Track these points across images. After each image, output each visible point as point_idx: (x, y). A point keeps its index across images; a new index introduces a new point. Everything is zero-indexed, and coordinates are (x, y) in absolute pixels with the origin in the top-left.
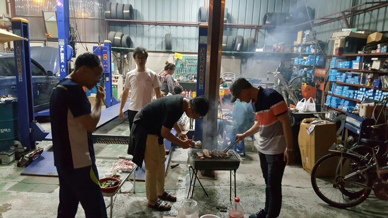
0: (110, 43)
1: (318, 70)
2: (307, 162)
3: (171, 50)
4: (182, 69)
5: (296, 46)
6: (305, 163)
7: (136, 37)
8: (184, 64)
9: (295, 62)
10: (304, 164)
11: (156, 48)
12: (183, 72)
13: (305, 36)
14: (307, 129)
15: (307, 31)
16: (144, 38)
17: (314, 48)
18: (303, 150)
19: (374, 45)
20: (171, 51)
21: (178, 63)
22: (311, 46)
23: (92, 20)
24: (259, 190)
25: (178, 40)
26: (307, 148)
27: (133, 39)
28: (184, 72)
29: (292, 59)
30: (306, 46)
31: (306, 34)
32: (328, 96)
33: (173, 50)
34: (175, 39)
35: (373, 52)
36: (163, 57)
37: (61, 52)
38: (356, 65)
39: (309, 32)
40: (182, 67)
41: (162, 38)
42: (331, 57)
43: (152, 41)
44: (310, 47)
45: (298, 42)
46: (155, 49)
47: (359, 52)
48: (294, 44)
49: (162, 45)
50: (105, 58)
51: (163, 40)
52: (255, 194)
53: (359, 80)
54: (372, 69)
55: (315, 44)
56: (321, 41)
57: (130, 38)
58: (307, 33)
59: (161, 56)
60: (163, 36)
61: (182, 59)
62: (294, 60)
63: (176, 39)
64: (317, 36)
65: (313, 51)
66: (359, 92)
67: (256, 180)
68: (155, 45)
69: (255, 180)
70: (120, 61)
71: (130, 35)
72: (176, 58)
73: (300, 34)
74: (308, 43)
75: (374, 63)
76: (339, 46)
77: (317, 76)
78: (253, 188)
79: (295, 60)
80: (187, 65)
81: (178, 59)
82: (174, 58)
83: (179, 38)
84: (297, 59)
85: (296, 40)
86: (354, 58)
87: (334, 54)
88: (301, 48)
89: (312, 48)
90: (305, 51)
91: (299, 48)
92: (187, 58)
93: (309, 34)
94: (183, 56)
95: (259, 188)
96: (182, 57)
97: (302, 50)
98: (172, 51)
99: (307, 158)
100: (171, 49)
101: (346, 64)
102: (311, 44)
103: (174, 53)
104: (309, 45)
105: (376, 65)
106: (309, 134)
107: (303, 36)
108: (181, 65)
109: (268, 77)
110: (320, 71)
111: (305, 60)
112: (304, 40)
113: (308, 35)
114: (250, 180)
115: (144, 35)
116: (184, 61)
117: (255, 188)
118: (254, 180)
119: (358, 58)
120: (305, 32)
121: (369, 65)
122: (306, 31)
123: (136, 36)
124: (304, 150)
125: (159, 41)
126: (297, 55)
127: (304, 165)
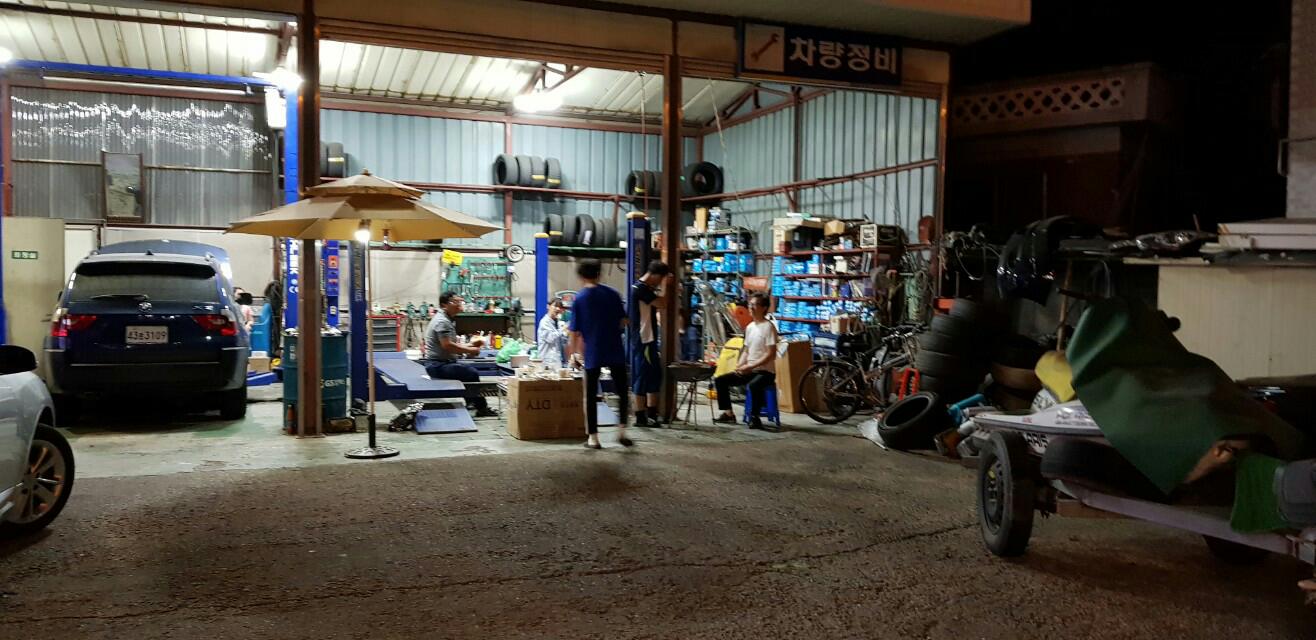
1: (748, 279)
4: (463, 287)
8: (466, 275)
9: (696, 268)
13: (713, 218)
15: (714, 208)
17: (735, 241)
19: (835, 239)
20: (438, 247)
21: (452, 273)
22: (727, 237)
29: (686, 261)
30: (716, 236)
31: (712, 214)
35: (835, 248)
36: (415, 259)
38: (813, 268)
40: (461, 282)
42: (770, 256)
44: (727, 240)
45: (698, 227)
47: (816, 249)
48: (689, 232)
50: (333, 264)
53: (821, 289)
54: (838, 273)
55: (734, 233)
56: (745, 229)
58: (716, 212)
59: (409, 258)
61: (462, 264)
65: (733, 246)
66: (822, 308)
72: (447, 261)
73: (701, 213)
74: (721, 231)
75: (838, 264)
76: (783, 239)
79: (696, 264)
80: (472, 276)
81: (452, 265)
82: (441, 264)
84: (698, 262)
85: (692, 224)
86: (809, 258)
87: (777, 251)
88: (705, 240)
89: (730, 242)
90: (715, 247)
91: (701, 240)
92: (472, 261)
93: (719, 215)
94: (463, 257)
96: (461, 259)
97: (707, 244)
101: (799, 266)
102: (727, 234)
103: (440, 250)
104: (723, 236)
105: (841, 266)
107: (708, 217)
108: (459, 276)
110: (754, 281)
111: (718, 264)
112: (712, 225)
116: (466, 268)
119: (816, 258)
120: (710, 211)
121: (832, 267)
122: (711, 208)
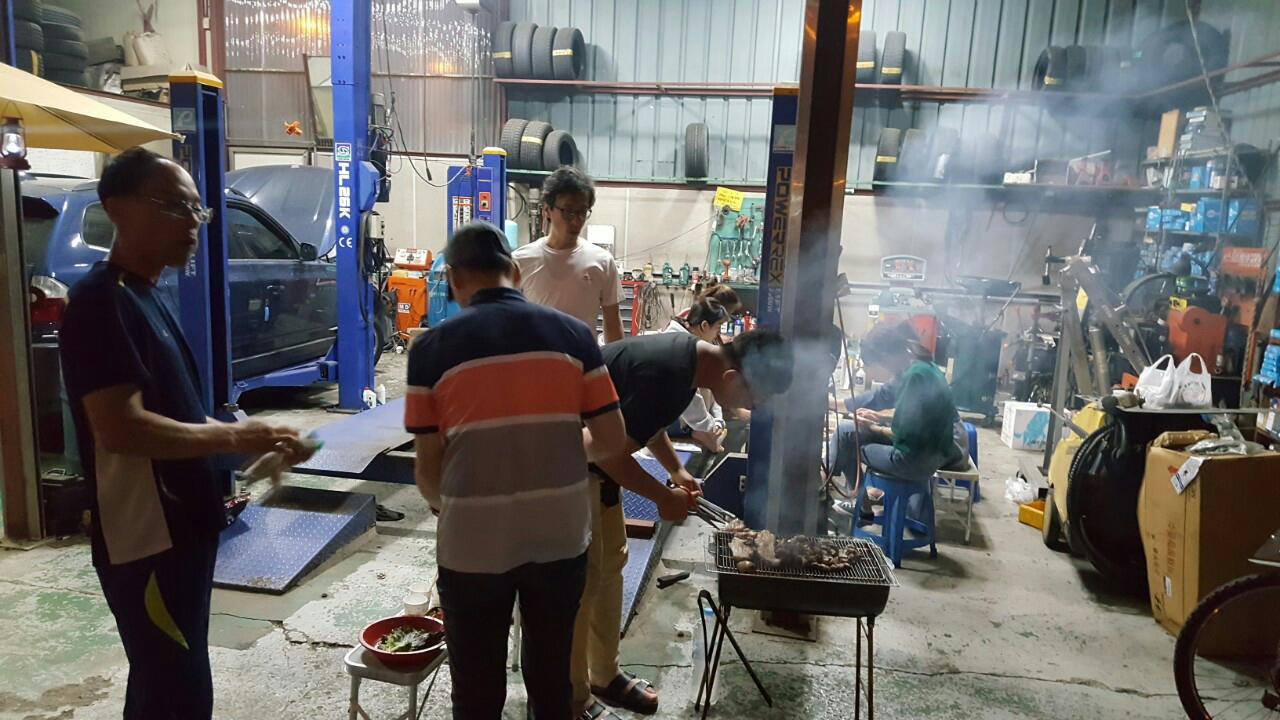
0: (502, 156)
1: (1235, 250)
2: (1169, 594)
3: (703, 179)
5: (1155, 165)
6: (1160, 597)
7: (593, 136)
9: (1151, 223)
10: (1158, 601)
11: (655, 174)
12: (744, 251)
13: (1190, 128)
14: (1173, 470)
15: (1197, 109)
16: (617, 138)
17: (1221, 172)
18: (1155, 550)
20: (705, 182)
21: (727, 222)
22: (1209, 165)
23: (455, 83)
24: (972, 691)
25: (729, 144)
26: (1170, 544)
27: (581, 144)
28: (747, 252)
31: (1191, 121)
32: (1269, 347)
34: (719, 142)
36: (677, 200)
37: (341, 183)
40: (738, 236)
41: (676, 140)
43: (644, 148)
44: (1208, 169)
45: (1163, 149)
46: (653, 175)
48: (1149, 157)
49: (675, 163)
50: (484, 204)
51: (679, 147)
52: (956, 706)
55: (1225, 157)
57: (573, 141)
58: (1198, 116)
59: (669, 200)
60: (679, 133)
61: (742, 208)
62: (1145, 215)
63: (723, 141)
64: (1236, 127)
65: (1216, 182)
67: (967, 652)
68: (653, 162)
69: (963, 653)
70: (538, 216)
71: (571, 129)
72: (720, 205)
73: (1169, 121)
77: (1228, 272)
78: (948, 684)
79: (1151, 215)
81: (726, 210)
82: (713, 207)
83: (735, 138)
84: (1155, 211)
85: (1154, 142)
89: (1213, 173)
90: (1187, 183)
91: (1166, 170)
92: (758, 204)
94: (744, 199)
95: (972, 687)
96: (741, 201)
97: (1175, 178)
99: (1168, 580)
100: (705, 176)
102: (1209, 159)
104: (1202, 162)
106: (1179, 490)
107: (1181, 129)
108: (736, 228)
109: (1046, 274)
110: (1242, 256)
111: (1186, 216)
113: (1201, 126)
114: (942, 652)
115: (619, 128)
116: (747, 215)
117: (956, 684)
118: (959, 652)
123: (592, 133)
124: (1159, 550)
125: (666, 150)
126: (1156, 197)
127: (1158, 607)
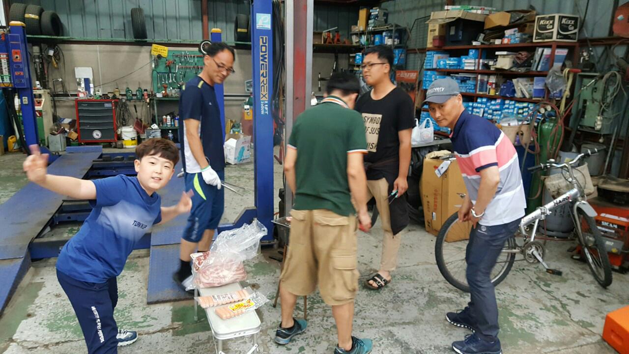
0: (23, 27)
1: (402, 72)
2: (435, 219)
3: (145, 40)
4: (168, 76)
5: (356, 34)
6: (430, 221)
7: (70, 14)
8: (172, 66)
9: (358, 61)
10: (429, 223)
11: (113, 36)
12: (172, 79)
13: (372, 17)
14: (436, 167)
15: (374, 8)
16: (86, 15)
17: (390, 37)
18: (428, 202)
19: (499, 31)
21: (160, 63)
22: (384, 34)
25: (156, 20)
26: (435, 198)
27: (63, 19)
28: (174, 79)
29: (351, 55)
30: (374, 33)
31: (372, 14)
33: (148, 40)
34: (149, 19)
35: (498, 42)
36: (128, 52)
38: (469, 63)
39: (378, 10)
40: (168, 71)
41: (124, 17)
42: (423, 51)
43: (105, 22)
44: (383, 36)
45: (361, 26)
46: (112, 37)
47: (474, 43)
48: (353, 30)
49: (124, 30)
50: (17, 57)
51: (125, 21)
53: (475, 86)
54: (497, 69)
55: (392, 30)
56: (399, 26)
57: (58, 18)
58: (375, 11)
59: (124, 52)
60: (125, 13)
61: (168, 56)
62: (354, 57)
63: (152, 18)
64: (390, 17)
65: (388, 42)
66: (475, 105)
68: (111, 30)
71: (55, 9)
72: (155, 54)
73: (363, 13)
74: (379, 29)
75: (500, 59)
76: (437, 33)
79: (357, 57)
80: (177, 66)
81: (159, 57)
82: (151, 55)
83: (158, 17)
84: (359, 55)
85: (356, 24)
86: (466, 53)
87: (429, 45)
88: (366, 37)
89: (386, 38)
90: (373, 42)
91: (363, 36)
92: (177, 54)
93: (377, 14)
94: (169, 51)
96: (167, 52)
97: (367, 40)
98: (148, 42)
99: (434, 213)
100: (146, 38)
101: (452, 61)
102: (383, 31)
103: (150, 44)
104: (380, 33)
105: (504, 62)
106: (439, 176)
107: (369, 17)
108: (166, 67)
110: (406, 74)
112: (372, 23)
113: (377, 16)
115: (87, 10)
116: (171, 59)
119: (472, 53)
120: (371, 11)
121: (491, 63)
122: (372, 9)
123: (70, 12)
125: (118, 23)
126: (359, 49)
127: (429, 225)
